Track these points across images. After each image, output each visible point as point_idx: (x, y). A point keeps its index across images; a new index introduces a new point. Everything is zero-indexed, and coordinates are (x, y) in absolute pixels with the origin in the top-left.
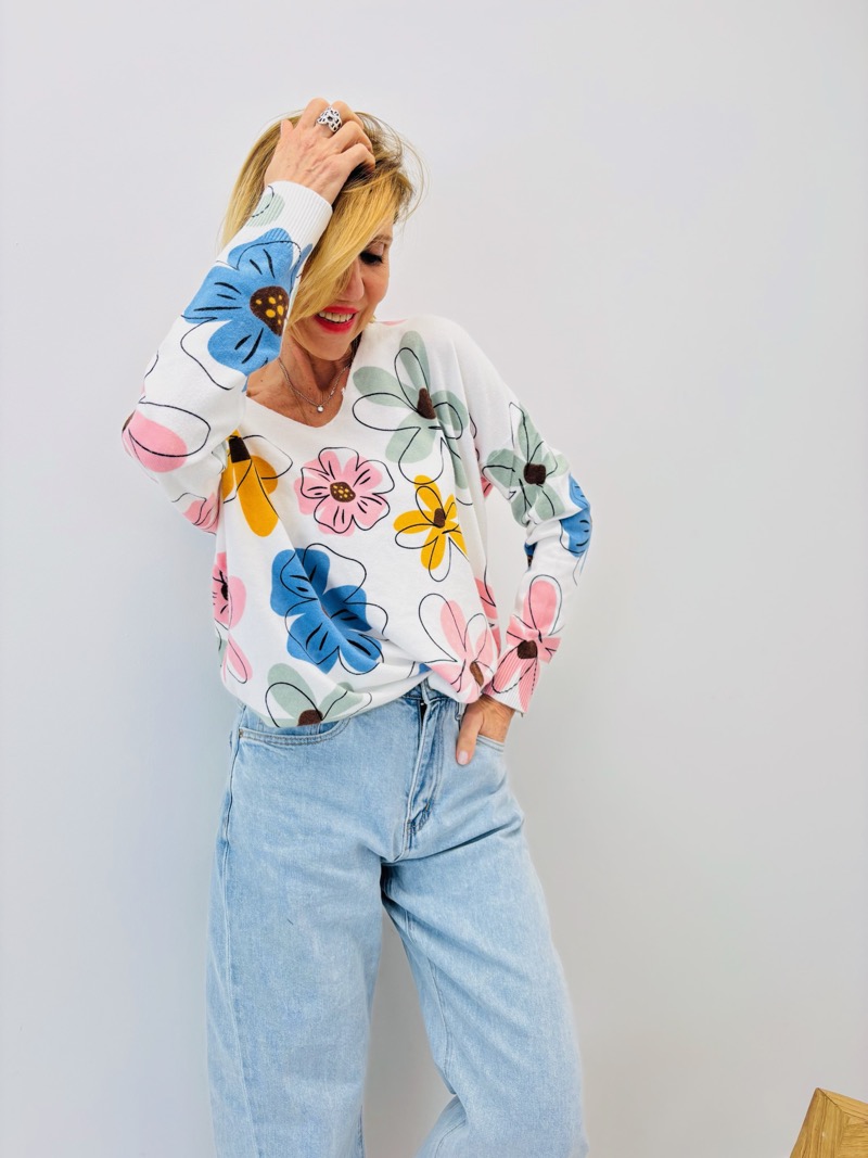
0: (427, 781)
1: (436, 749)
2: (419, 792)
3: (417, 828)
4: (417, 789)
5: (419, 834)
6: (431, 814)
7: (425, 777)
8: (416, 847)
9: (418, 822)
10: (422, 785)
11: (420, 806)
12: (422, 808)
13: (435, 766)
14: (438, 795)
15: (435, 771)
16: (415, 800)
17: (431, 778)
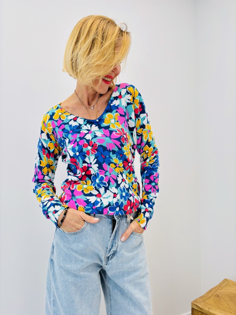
0: (114, 244)
1: (117, 233)
2: (111, 248)
3: (110, 259)
4: (110, 247)
5: (110, 261)
6: (115, 255)
7: (113, 243)
8: (108, 265)
9: (110, 257)
10: (112, 246)
11: (112, 252)
12: (112, 253)
13: (117, 239)
14: (118, 250)
15: (117, 241)
16: (110, 250)
17: (115, 243)
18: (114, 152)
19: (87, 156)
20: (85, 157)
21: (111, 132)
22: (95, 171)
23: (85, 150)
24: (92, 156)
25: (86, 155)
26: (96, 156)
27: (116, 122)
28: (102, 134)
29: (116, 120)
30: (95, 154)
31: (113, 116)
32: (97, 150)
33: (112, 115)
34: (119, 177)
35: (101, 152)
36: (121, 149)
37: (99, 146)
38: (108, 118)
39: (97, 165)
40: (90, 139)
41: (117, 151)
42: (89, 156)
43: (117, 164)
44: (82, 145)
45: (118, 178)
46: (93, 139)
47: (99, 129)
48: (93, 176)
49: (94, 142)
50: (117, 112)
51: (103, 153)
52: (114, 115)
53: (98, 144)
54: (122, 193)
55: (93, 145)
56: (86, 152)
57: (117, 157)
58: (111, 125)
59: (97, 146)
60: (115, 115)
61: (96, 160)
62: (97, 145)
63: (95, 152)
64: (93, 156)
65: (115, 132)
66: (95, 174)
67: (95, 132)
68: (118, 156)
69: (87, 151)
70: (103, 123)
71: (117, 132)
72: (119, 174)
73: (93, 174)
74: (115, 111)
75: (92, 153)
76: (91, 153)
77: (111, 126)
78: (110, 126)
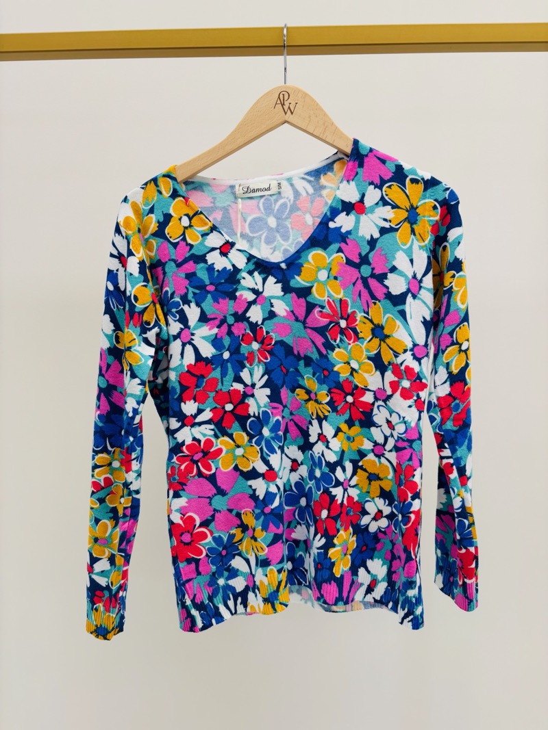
18: (308, 361)
19: (248, 365)
20: (243, 366)
21: (310, 307)
22: (259, 407)
23: (244, 349)
24: (258, 367)
25: (246, 362)
26: (266, 369)
27: (332, 278)
28: (288, 309)
29: (333, 273)
30: (265, 363)
31: (328, 262)
32: (271, 353)
33: (326, 256)
34: (312, 425)
35: (280, 360)
36: (326, 357)
37: (277, 342)
38: (313, 265)
39: (267, 391)
40: (260, 323)
41: (317, 359)
42: (251, 365)
43: (314, 392)
44: (239, 336)
45: (310, 427)
46: (266, 322)
47: (283, 293)
48: (252, 421)
49: (267, 333)
50: (340, 250)
51: (284, 362)
52: (329, 258)
53: (275, 337)
54: (314, 467)
55: (264, 339)
56: (246, 355)
57: (314, 375)
58: (315, 285)
59: (273, 343)
60: (332, 260)
61: (266, 377)
62: (272, 339)
63: (266, 358)
64: (261, 367)
65: (320, 309)
66: (257, 415)
67: (272, 301)
68: (318, 374)
69: (249, 353)
70: (296, 277)
71: (324, 310)
72: (313, 419)
73: (252, 414)
74: (335, 246)
75: (260, 361)
76: (257, 360)
77: (314, 290)
78: (311, 287)
